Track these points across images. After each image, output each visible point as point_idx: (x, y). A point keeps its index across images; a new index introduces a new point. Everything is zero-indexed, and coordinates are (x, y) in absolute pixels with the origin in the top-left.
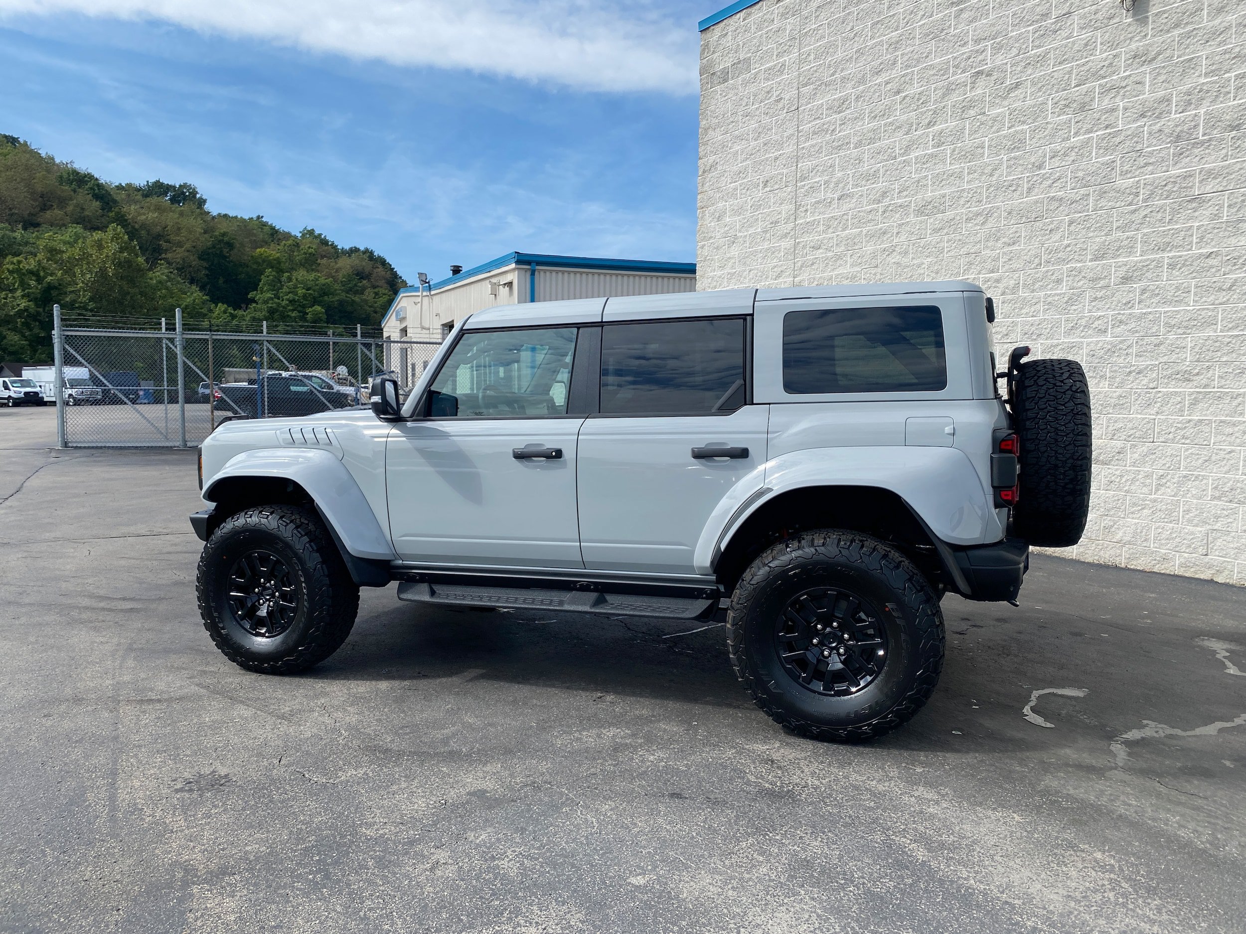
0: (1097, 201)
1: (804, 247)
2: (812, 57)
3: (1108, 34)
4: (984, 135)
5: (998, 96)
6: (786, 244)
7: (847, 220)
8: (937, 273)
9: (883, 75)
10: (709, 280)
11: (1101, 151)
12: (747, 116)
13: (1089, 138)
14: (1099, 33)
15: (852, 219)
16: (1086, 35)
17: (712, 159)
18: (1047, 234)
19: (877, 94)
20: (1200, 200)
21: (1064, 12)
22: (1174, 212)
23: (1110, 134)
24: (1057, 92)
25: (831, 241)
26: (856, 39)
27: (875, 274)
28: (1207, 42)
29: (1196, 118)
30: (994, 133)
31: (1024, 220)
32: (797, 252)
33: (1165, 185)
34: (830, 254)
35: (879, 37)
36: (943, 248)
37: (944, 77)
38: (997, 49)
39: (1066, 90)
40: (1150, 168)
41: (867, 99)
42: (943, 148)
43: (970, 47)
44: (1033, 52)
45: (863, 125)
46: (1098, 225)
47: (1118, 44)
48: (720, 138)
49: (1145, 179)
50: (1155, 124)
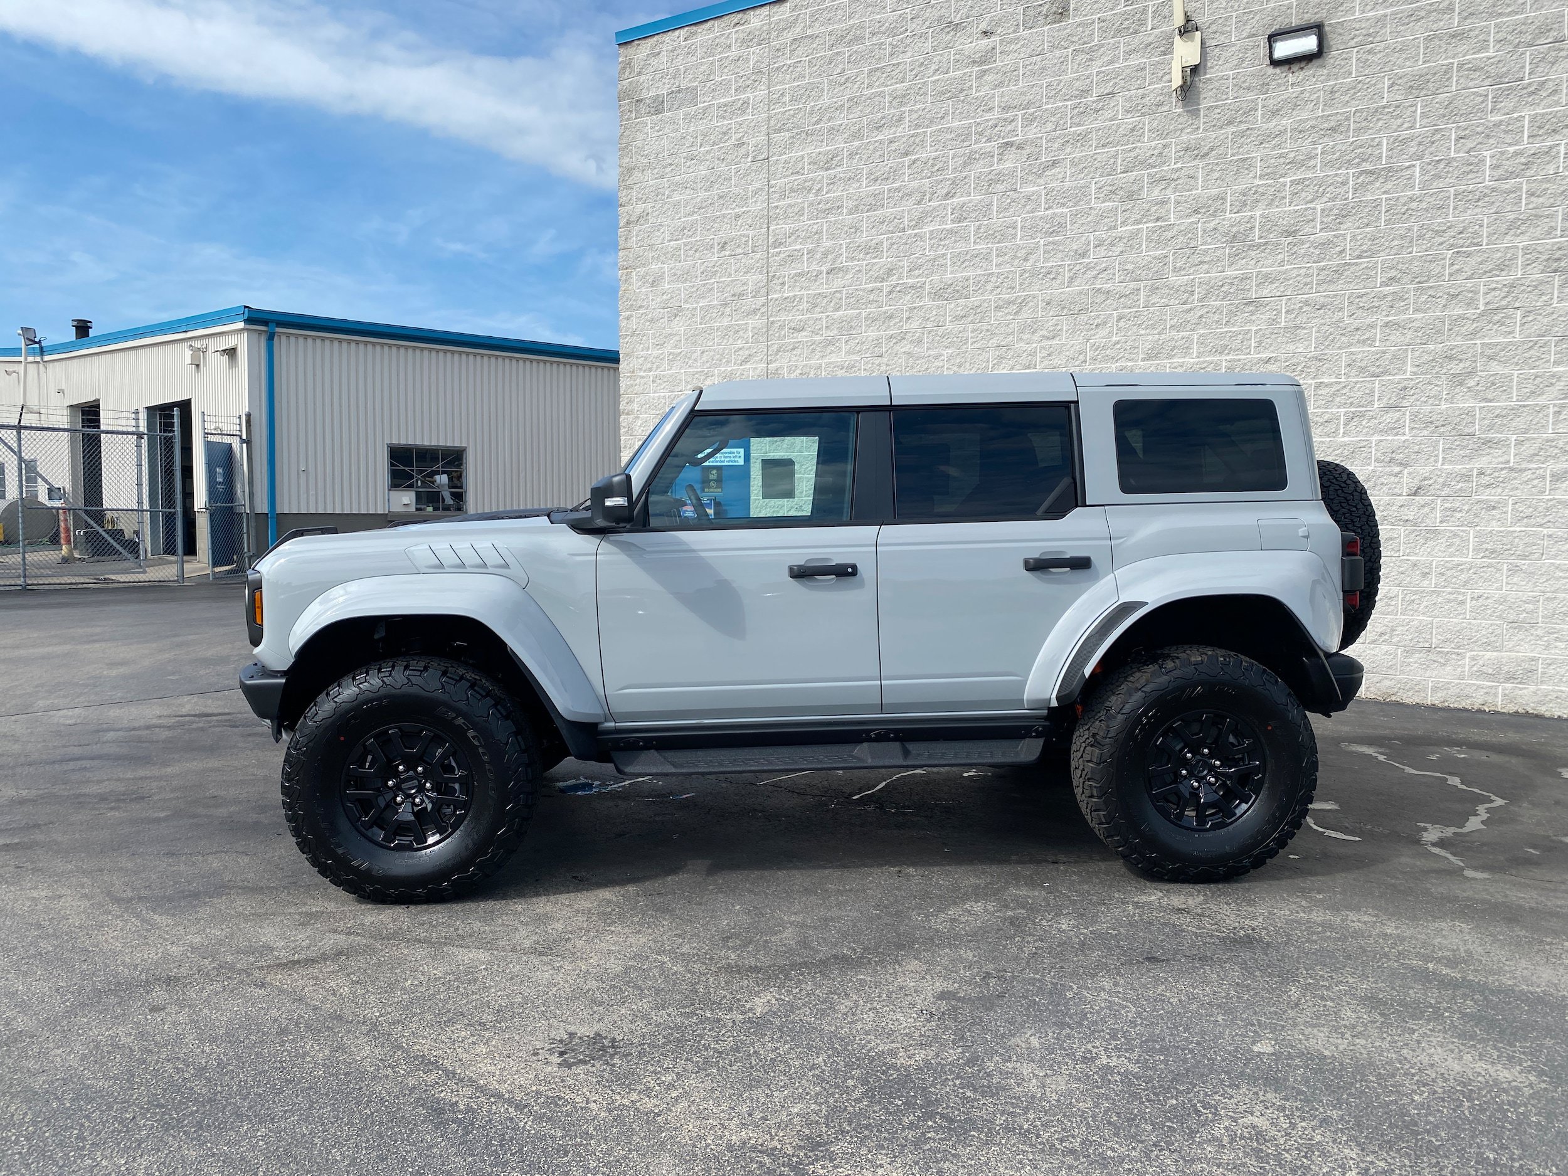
0: (1149, 296)
1: (781, 327)
2: (787, 98)
3: (1156, 122)
4: (1017, 214)
5: (1031, 172)
6: (755, 322)
7: (841, 299)
8: (960, 366)
9: (886, 132)
10: (641, 361)
11: (1153, 244)
12: (692, 159)
13: (1138, 229)
14: (1146, 119)
15: (847, 298)
16: (1132, 120)
17: (639, 208)
18: (1092, 329)
19: (878, 153)
20: (1256, 304)
21: (1107, 91)
22: (1231, 314)
23: (1161, 227)
24: (1101, 176)
25: (818, 322)
26: (849, 85)
27: (879, 365)
28: (1262, 143)
29: (1252, 220)
30: (1028, 212)
31: (1065, 311)
32: (770, 332)
33: (1222, 286)
34: (817, 338)
35: (878, 87)
36: (967, 339)
37: (965, 144)
38: (1029, 120)
39: (1111, 175)
40: (1206, 266)
41: (865, 157)
42: (965, 224)
43: (995, 114)
44: (1072, 129)
45: (859, 188)
46: (1150, 323)
47: (1167, 134)
48: (651, 183)
49: (1200, 278)
50: (1209, 222)
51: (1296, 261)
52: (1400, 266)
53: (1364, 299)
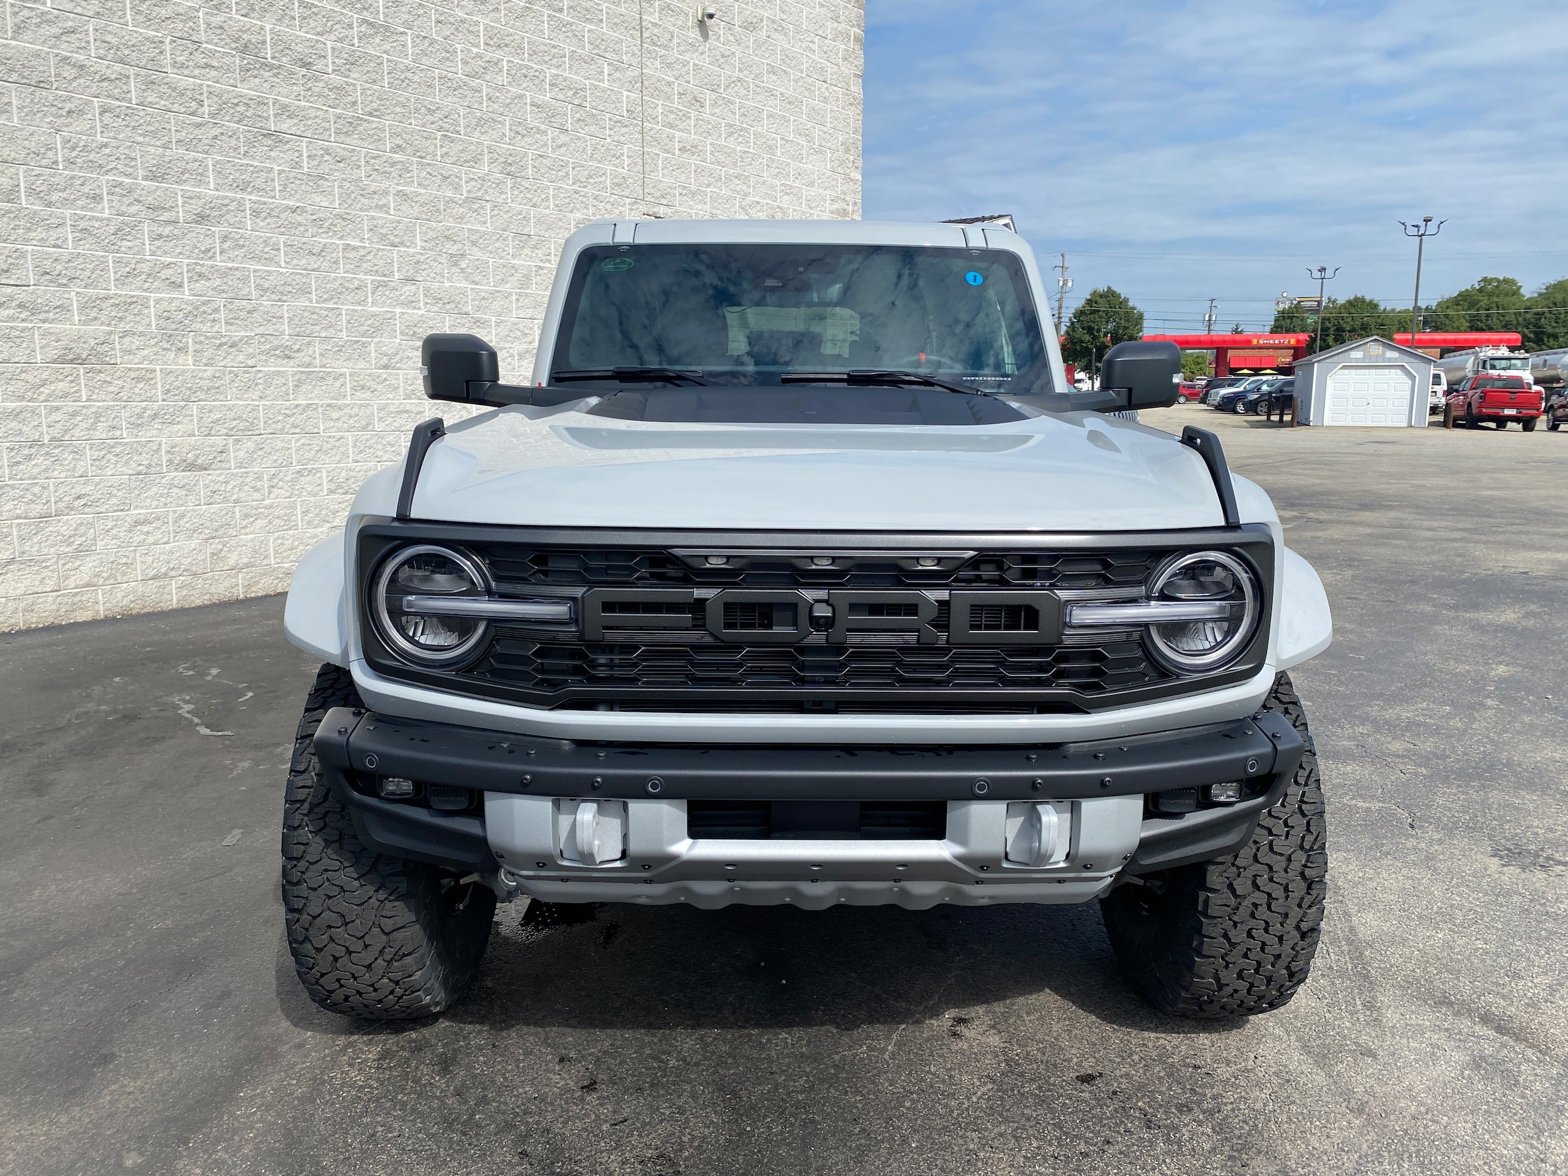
0: (143, 91)
18: (61, 116)
20: (276, 138)
22: (250, 143)
33: (237, 105)
40: (213, 73)
46: (149, 128)
49: (208, 86)
50: (213, 15)
51: (311, 100)
52: (404, 136)
53: (377, 161)
